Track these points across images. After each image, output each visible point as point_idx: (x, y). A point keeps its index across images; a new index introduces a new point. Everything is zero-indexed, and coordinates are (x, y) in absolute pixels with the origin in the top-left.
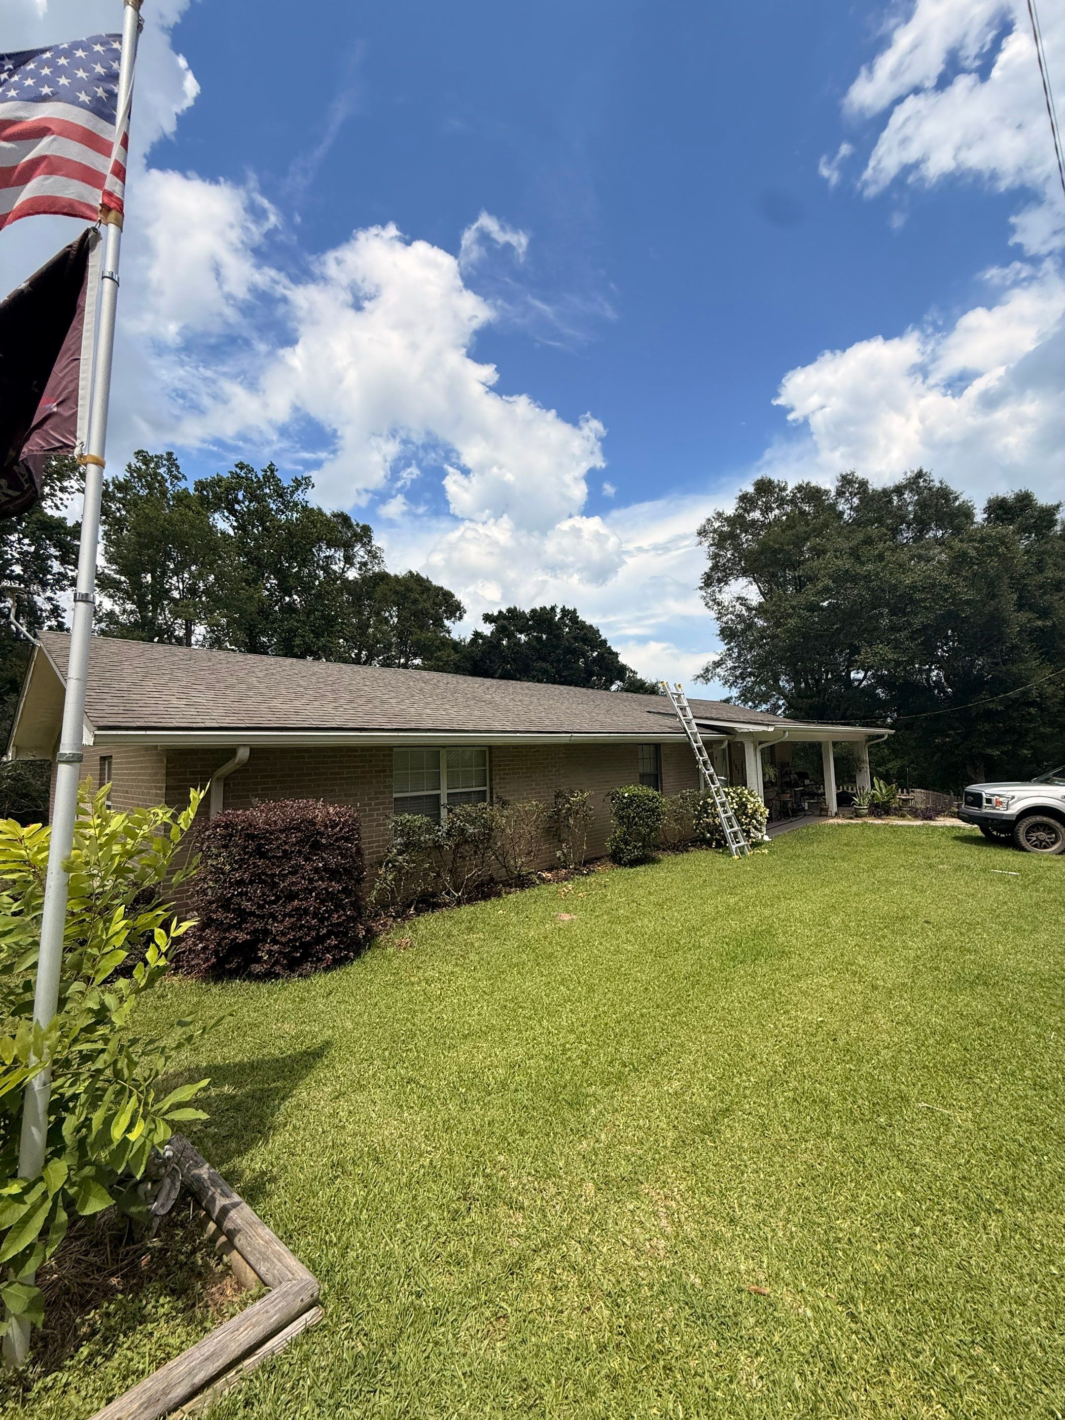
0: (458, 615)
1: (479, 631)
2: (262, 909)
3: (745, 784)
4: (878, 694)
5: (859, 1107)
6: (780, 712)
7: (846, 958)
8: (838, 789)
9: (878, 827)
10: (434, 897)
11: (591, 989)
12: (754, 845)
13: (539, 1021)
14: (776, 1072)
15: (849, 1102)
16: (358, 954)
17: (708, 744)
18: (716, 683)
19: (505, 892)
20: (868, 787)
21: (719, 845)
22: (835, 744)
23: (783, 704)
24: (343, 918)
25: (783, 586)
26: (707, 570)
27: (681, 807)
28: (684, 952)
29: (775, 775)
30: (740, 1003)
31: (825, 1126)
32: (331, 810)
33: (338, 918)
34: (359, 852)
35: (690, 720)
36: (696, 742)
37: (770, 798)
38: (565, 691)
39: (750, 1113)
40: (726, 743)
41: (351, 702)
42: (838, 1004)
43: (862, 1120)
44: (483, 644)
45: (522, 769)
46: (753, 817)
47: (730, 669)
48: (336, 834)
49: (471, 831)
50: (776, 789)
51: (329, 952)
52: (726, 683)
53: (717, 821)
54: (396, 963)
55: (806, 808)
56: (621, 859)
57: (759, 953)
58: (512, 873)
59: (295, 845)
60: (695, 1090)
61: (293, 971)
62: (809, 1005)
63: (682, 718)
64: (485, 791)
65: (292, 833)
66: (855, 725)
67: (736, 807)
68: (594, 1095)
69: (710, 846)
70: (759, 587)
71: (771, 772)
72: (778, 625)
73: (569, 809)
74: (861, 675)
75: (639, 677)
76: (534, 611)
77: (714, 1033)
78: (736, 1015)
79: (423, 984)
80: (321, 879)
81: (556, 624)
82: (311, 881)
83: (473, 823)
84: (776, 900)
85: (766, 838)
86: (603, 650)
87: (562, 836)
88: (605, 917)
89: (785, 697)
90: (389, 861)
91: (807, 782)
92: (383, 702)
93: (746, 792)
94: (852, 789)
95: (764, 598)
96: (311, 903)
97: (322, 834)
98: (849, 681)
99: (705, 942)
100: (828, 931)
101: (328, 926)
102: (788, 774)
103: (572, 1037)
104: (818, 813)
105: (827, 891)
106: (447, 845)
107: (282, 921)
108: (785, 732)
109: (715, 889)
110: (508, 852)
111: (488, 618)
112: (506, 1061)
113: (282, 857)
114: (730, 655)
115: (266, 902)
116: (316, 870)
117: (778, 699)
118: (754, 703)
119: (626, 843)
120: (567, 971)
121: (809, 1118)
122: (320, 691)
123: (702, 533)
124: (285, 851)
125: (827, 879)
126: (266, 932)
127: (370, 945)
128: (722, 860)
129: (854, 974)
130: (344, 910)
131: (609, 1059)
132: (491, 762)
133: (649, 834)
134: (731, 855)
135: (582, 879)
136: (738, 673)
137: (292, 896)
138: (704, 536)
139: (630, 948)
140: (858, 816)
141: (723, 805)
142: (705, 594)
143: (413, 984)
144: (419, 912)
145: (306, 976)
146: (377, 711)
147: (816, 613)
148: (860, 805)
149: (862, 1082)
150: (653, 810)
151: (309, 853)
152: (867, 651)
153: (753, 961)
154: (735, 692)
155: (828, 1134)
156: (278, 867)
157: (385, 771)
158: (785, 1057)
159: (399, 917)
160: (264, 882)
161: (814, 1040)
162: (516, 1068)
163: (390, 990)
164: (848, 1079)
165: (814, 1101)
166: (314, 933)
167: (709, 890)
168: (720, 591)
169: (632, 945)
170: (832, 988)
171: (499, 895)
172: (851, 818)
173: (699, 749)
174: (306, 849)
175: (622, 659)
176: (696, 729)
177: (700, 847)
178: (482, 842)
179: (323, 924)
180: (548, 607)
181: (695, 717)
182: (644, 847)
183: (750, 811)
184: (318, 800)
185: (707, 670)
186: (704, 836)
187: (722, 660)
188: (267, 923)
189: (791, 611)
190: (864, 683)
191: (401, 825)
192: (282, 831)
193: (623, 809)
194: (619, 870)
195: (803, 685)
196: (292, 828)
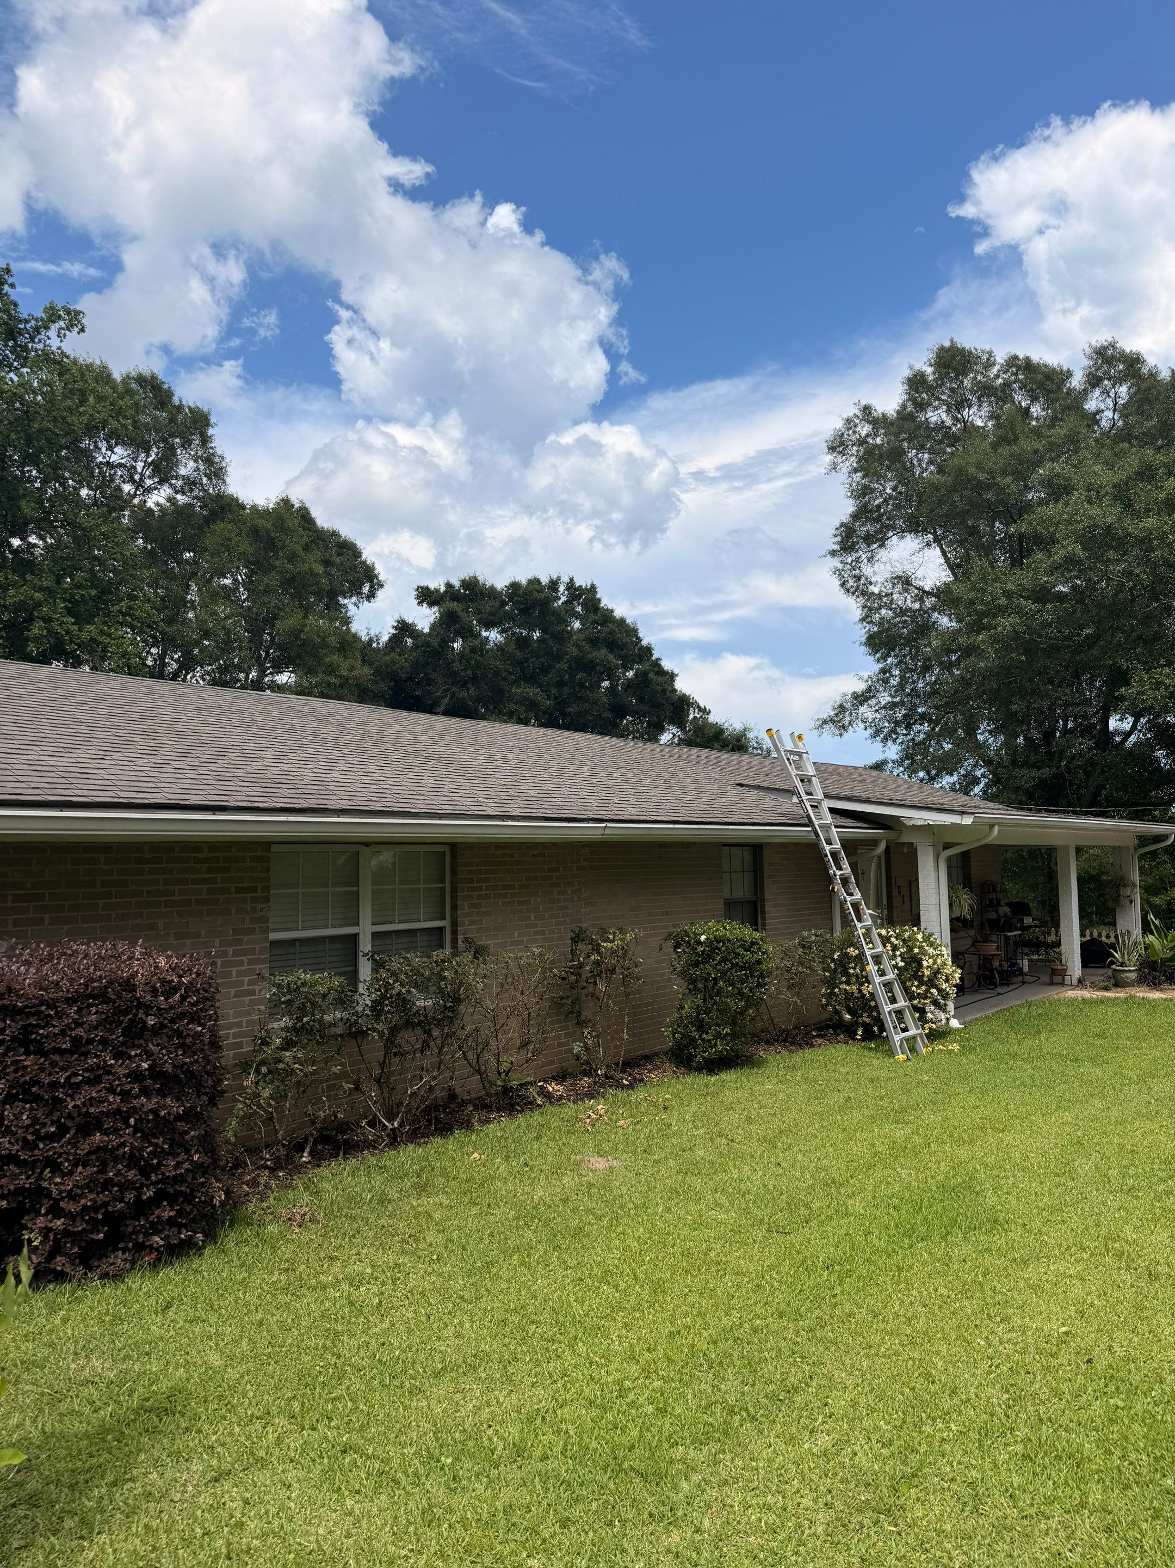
0: (366, 589)
1: (409, 620)
2: (32, 1150)
3: (916, 922)
4: (1157, 760)
5: (1131, 1464)
6: (977, 790)
7: (1104, 1231)
8: (1082, 935)
9: (1154, 1005)
10: (343, 1132)
11: (658, 1288)
12: (935, 1036)
13: (571, 1346)
14: (992, 1415)
15: (1115, 1457)
16: (211, 1236)
17: (850, 846)
18: (858, 735)
19: (480, 1121)
20: (1137, 931)
21: (869, 1036)
22: (1079, 850)
23: (983, 776)
24: (186, 1165)
25: (987, 551)
26: (845, 518)
27: (801, 963)
28: (821, 1224)
29: (971, 907)
30: (925, 1306)
31: (1077, 1494)
32: (162, 962)
33: (175, 1168)
34: (215, 1045)
35: (819, 801)
36: (829, 842)
37: (963, 949)
38: (584, 744)
39: (953, 1480)
40: (883, 846)
41: (184, 755)
42: (1092, 1305)
43: (1137, 1483)
44: (415, 647)
45: (512, 887)
46: (931, 983)
47: (885, 707)
48: (172, 1007)
49: (420, 1003)
50: (972, 933)
51: (157, 1232)
52: (878, 732)
53: (867, 990)
54: (286, 1251)
55: (1026, 969)
56: (690, 1058)
57: (954, 1223)
58: (492, 1084)
59: (96, 1028)
60: (857, 1448)
61: (89, 1268)
62: (1044, 1308)
63: (805, 797)
64: (441, 929)
65: (90, 1006)
66: (1113, 817)
67: (901, 964)
68: (683, 1461)
69: (852, 1035)
70: (944, 553)
71: (967, 902)
72: (976, 627)
73: (597, 963)
74: (1127, 725)
75: (712, 718)
76: (514, 586)
77: (884, 1356)
78: (921, 1324)
79: (345, 1286)
80: (145, 1092)
81: (555, 613)
82: (126, 1095)
83: (422, 986)
84: (977, 1132)
85: (955, 1023)
86: (647, 666)
87: (584, 1013)
88: (671, 1163)
89: (988, 763)
90: (263, 1063)
91: (1028, 921)
92: (247, 757)
93: (920, 937)
94: (1108, 937)
95: (954, 574)
96: (128, 1139)
97: (147, 1007)
98: (1106, 736)
99: (857, 1205)
100: (1071, 1184)
101: (158, 1182)
102: (995, 904)
103: (634, 1370)
104: (1045, 978)
105: (1068, 1116)
106: (374, 1030)
107: (71, 1173)
108: (992, 826)
109: (868, 1113)
110: (486, 1044)
111: (426, 596)
112: (519, 1412)
113: (71, 1052)
114: (886, 681)
115: (39, 1138)
116: (136, 1076)
117: (975, 766)
118: (928, 773)
119: (702, 1027)
120: (612, 1259)
121: (1051, 1483)
122: (120, 733)
123: (837, 446)
124: (76, 1040)
125: (1067, 1096)
126: (39, 1193)
127: (231, 1221)
128: (875, 1062)
129: (1120, 1255)
130: (187, 1151)
131: (704, 1403)
132: (454, 873)
133: (742, 1013)
134: (891, 1053)
135: (621, 1094)
136: (899, 716)
137: (88, 1126)
138: (842, 453)
139: (721, 1217)
140: (1118, 984)
141: (877, 959)
142: (840, 566)
143: (324, 1287)
144: (318, 1158)
145: (117, 1277)
146: (238, 773)
147: (1049, 606)
148: (1122, 964)
149: (1136, 1427)
150: (751, 967)
151: (123, 1044)
152: (1141, 680)
153: (944, 1237)
154: (893, 752)
155: (1083, 1505)
156: (64, 1069)
157: (253, 890)
158: (1007, 1391)
159: (281, 1168)
160: (37, 1098)
161: (1054, 1363)
162: (539, 1421)
163: (283, 1298)
164: (1112, 1421)
165: (1058, 1457)
166: (130, 1196)
167: (857, 1116)
168: (870, 560)
169: (727, 1212)
170: (1083, 1280)
171: (467, 1125)
172: (1106, 989)
173: (834, 855)
174: (117, 1036)
175: (682, 685)
176: (828, 819)
177: (833, 1040)
178: (439, 1024)
179: (148, 1178)
180: (544, 580)
181: (827, 796)
182: (734, 1035)
183: (927, 973)
184: (133, 943)
185: (841, 709)
186: (841, 1018)
187: (869, 689)
188: (40, 1177)
189: (1003, 601)
190: (1133, 738)
191: (289, 992)
192: (71, 1001)
193: (696, 964)
194: (689, 1079)
195: (1021, 740)
196: (91, 996)
